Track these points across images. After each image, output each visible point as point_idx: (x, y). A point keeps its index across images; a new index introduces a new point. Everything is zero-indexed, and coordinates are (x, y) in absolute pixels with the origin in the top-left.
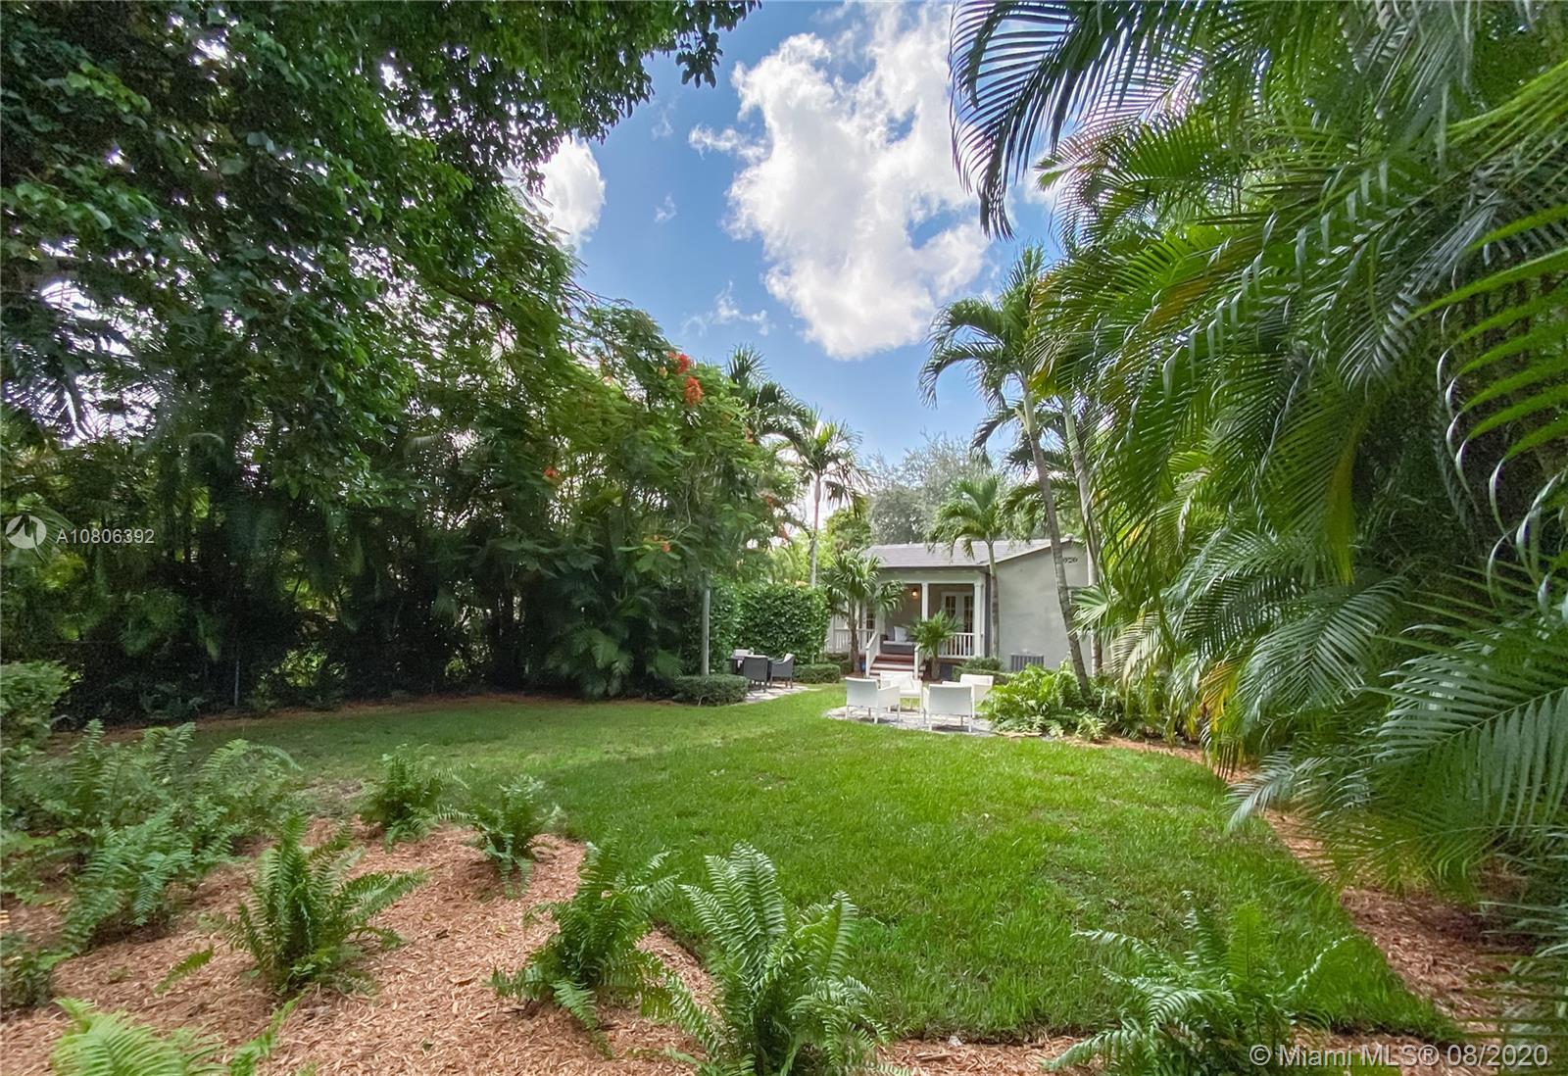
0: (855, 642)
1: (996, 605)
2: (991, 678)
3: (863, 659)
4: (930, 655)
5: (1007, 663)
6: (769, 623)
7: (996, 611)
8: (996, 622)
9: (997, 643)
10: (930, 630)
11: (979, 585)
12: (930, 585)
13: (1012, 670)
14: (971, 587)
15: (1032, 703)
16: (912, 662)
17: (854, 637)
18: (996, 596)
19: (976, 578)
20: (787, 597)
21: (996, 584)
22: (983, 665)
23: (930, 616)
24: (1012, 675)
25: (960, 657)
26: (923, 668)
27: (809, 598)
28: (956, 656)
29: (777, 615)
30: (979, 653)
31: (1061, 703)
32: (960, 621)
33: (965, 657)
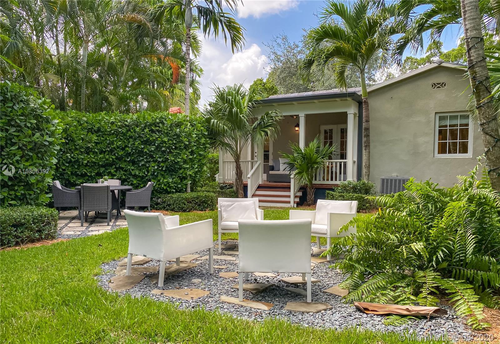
0: (239, 173)
1: (367, 129)
2: (355, 203)
3: (245, 187)
4: (305, 181)
5: (377, 187)
6: (141, 153)
7: (368, 136)
8: (368, 146)
9: (368, 167)
10: (304, 157)
11: (352, 111)
12: (307, 117)
13: (382, 193)
14: (345, 115)
15: (418, 246)
16: (289, 188)
17: (238, 168)
18: (367, 121)
19: (349, 106)
20: (155, 124)
21: (367, 110)
22: (355, 189)
23: (307, 145)
24: (383, 199)
25: (334, 182)
26: (300, 194)
27: (179, 125)
28: (330, 182)
29: (147, 142)
30: (351, 177)
31: (470, 249)
32: (335, 148)
33: (338, 182)
